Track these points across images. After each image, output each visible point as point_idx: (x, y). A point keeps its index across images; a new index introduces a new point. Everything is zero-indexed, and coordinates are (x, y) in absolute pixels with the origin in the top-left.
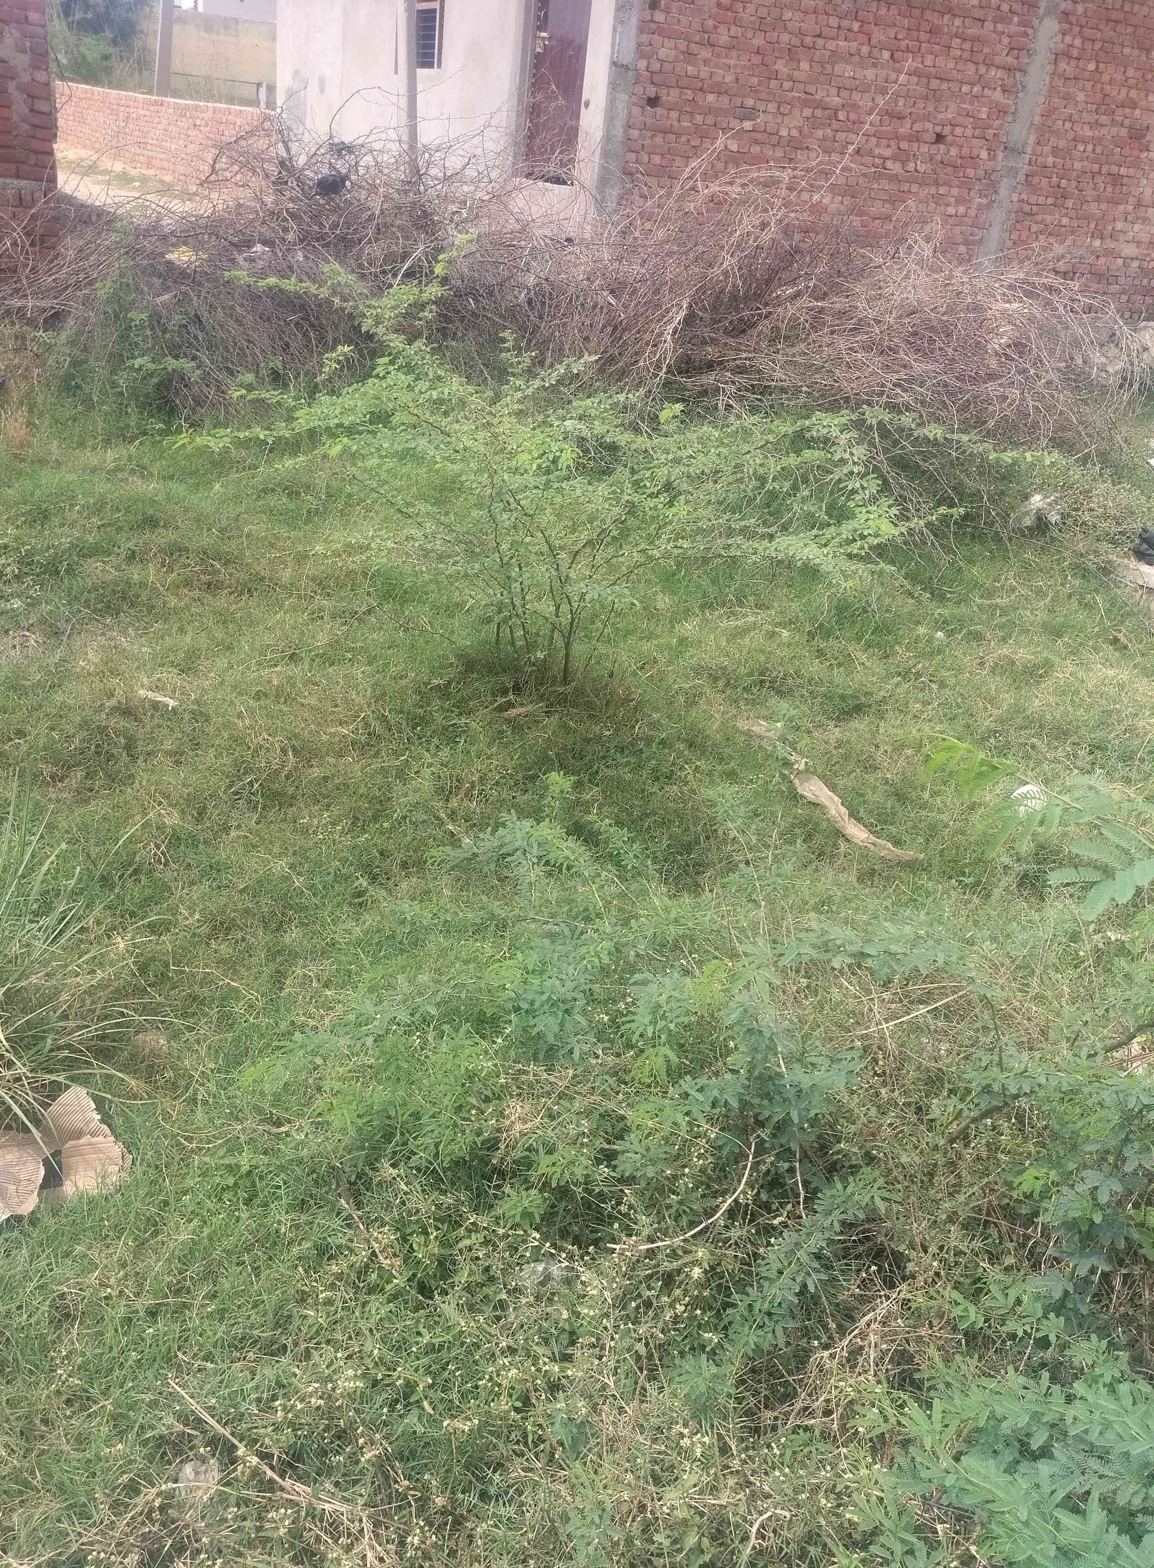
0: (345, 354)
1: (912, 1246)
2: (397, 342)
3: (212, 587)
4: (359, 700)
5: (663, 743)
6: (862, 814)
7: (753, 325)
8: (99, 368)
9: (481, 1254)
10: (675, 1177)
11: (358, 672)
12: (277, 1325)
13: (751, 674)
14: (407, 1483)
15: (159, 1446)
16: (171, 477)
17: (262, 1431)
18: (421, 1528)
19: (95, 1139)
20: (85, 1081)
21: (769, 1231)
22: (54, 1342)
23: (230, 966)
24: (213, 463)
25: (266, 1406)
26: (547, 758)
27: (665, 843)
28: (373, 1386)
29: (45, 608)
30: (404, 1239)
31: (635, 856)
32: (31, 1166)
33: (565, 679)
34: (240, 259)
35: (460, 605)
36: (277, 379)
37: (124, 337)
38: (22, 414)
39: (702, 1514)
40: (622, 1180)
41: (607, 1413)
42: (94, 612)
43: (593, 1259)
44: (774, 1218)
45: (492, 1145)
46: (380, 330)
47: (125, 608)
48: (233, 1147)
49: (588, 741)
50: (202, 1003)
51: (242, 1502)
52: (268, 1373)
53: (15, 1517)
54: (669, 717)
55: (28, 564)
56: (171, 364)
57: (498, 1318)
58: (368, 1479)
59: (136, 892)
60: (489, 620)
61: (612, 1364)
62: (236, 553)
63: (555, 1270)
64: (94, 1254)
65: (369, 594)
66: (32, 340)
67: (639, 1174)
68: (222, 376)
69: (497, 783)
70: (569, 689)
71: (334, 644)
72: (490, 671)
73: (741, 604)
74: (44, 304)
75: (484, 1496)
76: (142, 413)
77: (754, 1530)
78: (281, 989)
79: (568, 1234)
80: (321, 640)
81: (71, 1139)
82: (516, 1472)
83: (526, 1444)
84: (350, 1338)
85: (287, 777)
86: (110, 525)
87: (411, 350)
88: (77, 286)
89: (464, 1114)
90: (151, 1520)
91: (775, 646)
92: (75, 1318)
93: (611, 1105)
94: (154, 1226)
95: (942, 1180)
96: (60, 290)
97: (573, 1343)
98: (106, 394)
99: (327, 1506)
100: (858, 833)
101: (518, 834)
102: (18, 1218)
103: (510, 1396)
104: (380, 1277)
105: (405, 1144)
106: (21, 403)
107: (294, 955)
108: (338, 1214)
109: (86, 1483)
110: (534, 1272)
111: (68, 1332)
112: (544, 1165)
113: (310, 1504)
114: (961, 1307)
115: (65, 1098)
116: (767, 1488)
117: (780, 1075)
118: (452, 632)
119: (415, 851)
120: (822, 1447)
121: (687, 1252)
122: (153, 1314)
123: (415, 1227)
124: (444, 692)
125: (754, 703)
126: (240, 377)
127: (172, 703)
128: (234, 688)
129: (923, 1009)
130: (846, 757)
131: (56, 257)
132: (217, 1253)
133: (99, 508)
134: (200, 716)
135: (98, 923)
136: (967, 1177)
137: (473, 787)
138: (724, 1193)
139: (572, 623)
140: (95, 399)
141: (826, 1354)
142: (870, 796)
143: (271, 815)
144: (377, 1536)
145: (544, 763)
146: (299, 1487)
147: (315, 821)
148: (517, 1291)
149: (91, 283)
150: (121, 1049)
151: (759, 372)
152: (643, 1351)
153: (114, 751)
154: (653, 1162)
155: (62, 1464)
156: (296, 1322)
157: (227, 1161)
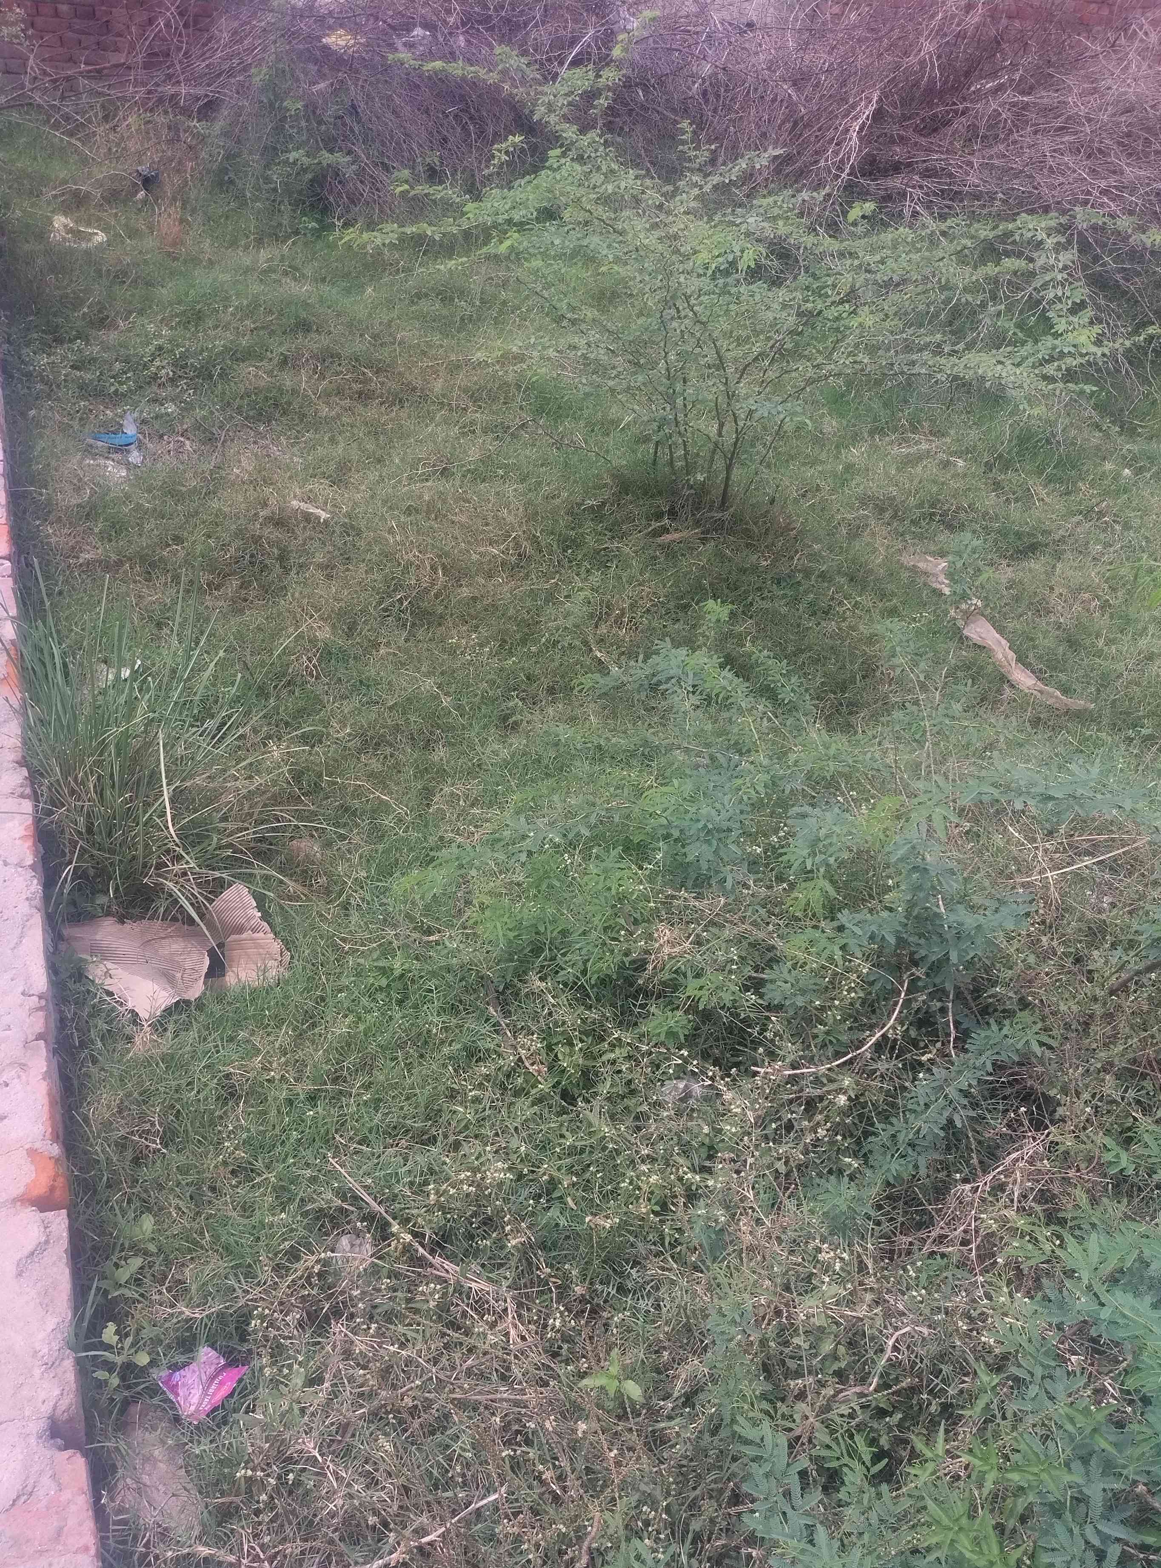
0: (514, 145)
1: (1065, 1091)
2: (570, 132)
3: (364, 397)
4: (510, 519)
5: (822, 576)
6: (1031, 659)
7: (948, 123)
8: (254, 161)
9: (624, 1068)
10: (822, 1009)
11: (510, 490)
12: (428, 1118)
13: (920, 505)
14: (548, 1270)
15: (317, 1219)
16: (323, 280)
17: (415, 1212)
18: (561, 1313)
19: (256, 935)
20: (248, 879)
21: (916, 1066)
22: (221, 1117)
23: (379, 780)
24: (366, 266)
25: (419, 1189)
26: (702, 588)
27: (819, 680)
28: (518, 1180)
29: (199, 413)
30: (550, 1048)
31: (793, 690)
32: (195, 956)
33: (723, 502)
34: (399, 44)
35: (615, 423)
36: (434, 175)
37: (279, 129)
38: (175, 211)
39: (837, 1324)
40: (769, 1008)
41: (744, 1224)
42: (246, 418)
43: (734, 1080)
44: (923, 1054)
45: (640, 965)
46: (553, 119)
47: (277, 415)
48: (387, 950)
49: (743, 571)
50: (354, 814)
51: (394, 1274)
52: (421, 1159)
53: (187, 1271)
54: (831, 549)
55: (182, 367)
56: (326, 158)
57: (639, 1129)
58: (513, 1263)
59: (290, 703)
60: (647, 439)
61: (751, 1178)
62: (388, 361)
63: (697, 1089)
64: (256, 1040)
65: (521, 408)
66: (185, 131)
67: (787, 1003)
68: (378, 172)
69: (648, 611)
70: (727, 515)
71: (487, 460)
72: (645, 493)
73: (914, 430)
74: (200, 91)
75: (622, 1289)
76: (294, 211)
77: (891, 1343)
78: (428, 805)
79: (709, 1056)
80: (474, 454)
81: (233, 933)
82: (653, 1270)
83: (663, 1245)
84: (497, 1135)
85: (437, 596)
86: (263, 328)
87: (585, 140)
88: (231, 73)
89: (614, 935)
90: (310, 1284)
91: (948, 476)
92: (240, 1097)
93: (761, 935)
94: (311, 1019)
95: (1098, 1030)
96: (214, 75)
97: (710, 1157)
98: (259, 189)
99: (473, 1285)
100: (1024, 679)
101: (674, 662)
102: (187, 1002)
103: (649, 1200)
104: (526, 1081)
105: (553, 959)
106: (174, 199)
107: (442, 774)
108: (487, 1020)
109: (250, 1247)
110: (676, 1088)
111: (233, 1108)
112: (692, 988)
113: (458, 1282)
114: (1113, 1153)
115: (227, 894)
116: (901, 1307)
117: (938, 915)
118: (607, 451)
119: (562, 677)
120: (959, 1273)
121: (831, 1081)
122: (312, 1098)
123: (560, 1038)
124: (597, 513)
125: (921, 537)
126: (396, 173)
127: (324, 515)
128: (385, 502)
129: (1088, 861)
130: (1017, 599)
131: (209, 40)
132: (372, 1047)
133: (250, 311)
134: (351, 529)
135: (255, 731)
136: (1124, 1029)
137: (623, 614)
138: (871, 1027)
139: (736, 444)
140: (248, 195)
141: (968, 1187)
142: (1040, 641)
143: (420, 633)
144: (520, 1316)
145: (698, 592)
146: (448, 1265)
147: (464, 641)
148: (658, 1104)
149: (245, 70)
150: (277, 852)
151: (951, 175)
152: (783, 1169)
153: (268, 562)
154: (803, 992)
155: (229, 1227)
156: (445, 1117)
157: (380, 964)
